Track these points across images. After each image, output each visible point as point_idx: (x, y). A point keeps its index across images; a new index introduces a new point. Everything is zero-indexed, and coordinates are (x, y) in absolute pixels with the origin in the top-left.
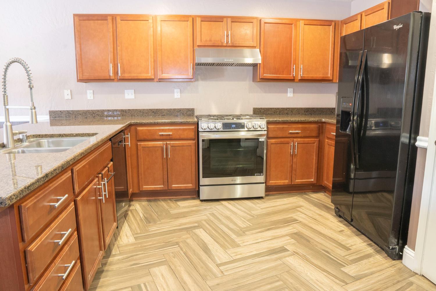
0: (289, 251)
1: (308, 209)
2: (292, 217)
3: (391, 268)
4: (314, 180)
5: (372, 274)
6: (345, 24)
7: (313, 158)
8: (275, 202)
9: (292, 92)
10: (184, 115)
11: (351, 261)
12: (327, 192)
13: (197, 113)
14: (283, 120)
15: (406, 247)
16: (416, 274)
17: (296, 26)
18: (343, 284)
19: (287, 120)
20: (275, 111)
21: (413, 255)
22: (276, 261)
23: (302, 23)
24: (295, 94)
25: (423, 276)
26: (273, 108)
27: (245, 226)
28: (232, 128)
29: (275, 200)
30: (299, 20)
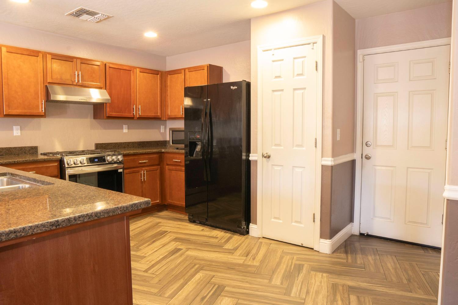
0: (183, 249)
1: (166, 223)
2: (161, 231)
3: (246, 240)
4: (159, 201)
5: (240, 245)
6: (170, 75)
7: (157, 183)
8: (135, 224)
9: (127, 128)
10: (26, 154)
11: (224, 242)
12: (168, 209)
13: (40, 151)
14: (134, 152)
15: (251, 224)
16: (260, 238)
17: (133, 72)
18: (232, 254)
19: (137, 152)
20: (114, 145)
21: (256, 227)
22: (181, 256)
23: (138, 70)
24: (130, 130)
25: (263, 238)
26: (113, 143)
27: (134, 244)
28: (95, 162)
29: (135, 223)
30: (136, 68)
